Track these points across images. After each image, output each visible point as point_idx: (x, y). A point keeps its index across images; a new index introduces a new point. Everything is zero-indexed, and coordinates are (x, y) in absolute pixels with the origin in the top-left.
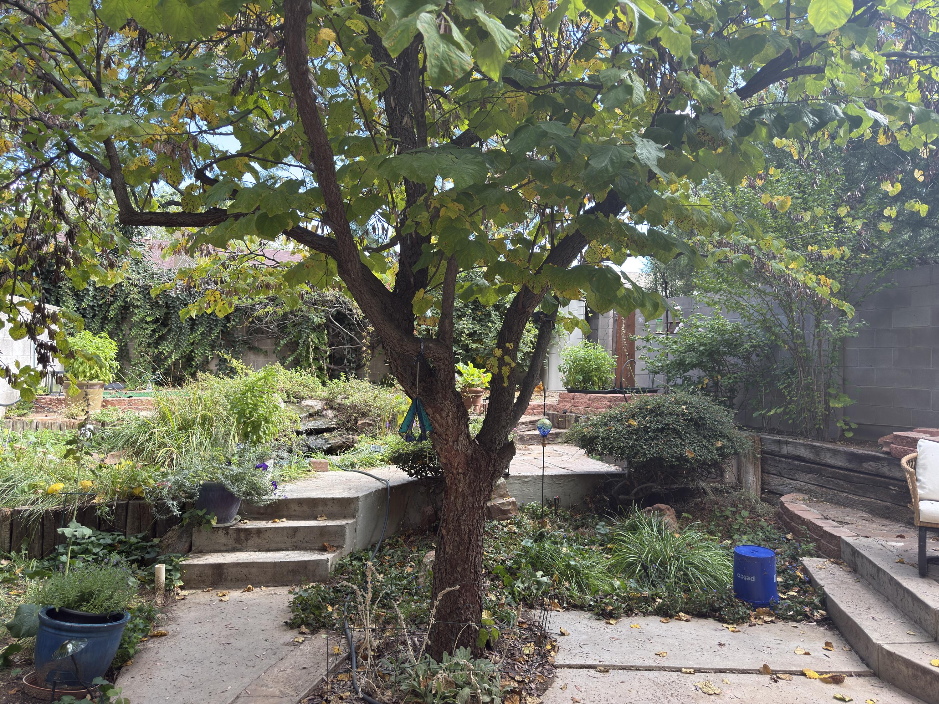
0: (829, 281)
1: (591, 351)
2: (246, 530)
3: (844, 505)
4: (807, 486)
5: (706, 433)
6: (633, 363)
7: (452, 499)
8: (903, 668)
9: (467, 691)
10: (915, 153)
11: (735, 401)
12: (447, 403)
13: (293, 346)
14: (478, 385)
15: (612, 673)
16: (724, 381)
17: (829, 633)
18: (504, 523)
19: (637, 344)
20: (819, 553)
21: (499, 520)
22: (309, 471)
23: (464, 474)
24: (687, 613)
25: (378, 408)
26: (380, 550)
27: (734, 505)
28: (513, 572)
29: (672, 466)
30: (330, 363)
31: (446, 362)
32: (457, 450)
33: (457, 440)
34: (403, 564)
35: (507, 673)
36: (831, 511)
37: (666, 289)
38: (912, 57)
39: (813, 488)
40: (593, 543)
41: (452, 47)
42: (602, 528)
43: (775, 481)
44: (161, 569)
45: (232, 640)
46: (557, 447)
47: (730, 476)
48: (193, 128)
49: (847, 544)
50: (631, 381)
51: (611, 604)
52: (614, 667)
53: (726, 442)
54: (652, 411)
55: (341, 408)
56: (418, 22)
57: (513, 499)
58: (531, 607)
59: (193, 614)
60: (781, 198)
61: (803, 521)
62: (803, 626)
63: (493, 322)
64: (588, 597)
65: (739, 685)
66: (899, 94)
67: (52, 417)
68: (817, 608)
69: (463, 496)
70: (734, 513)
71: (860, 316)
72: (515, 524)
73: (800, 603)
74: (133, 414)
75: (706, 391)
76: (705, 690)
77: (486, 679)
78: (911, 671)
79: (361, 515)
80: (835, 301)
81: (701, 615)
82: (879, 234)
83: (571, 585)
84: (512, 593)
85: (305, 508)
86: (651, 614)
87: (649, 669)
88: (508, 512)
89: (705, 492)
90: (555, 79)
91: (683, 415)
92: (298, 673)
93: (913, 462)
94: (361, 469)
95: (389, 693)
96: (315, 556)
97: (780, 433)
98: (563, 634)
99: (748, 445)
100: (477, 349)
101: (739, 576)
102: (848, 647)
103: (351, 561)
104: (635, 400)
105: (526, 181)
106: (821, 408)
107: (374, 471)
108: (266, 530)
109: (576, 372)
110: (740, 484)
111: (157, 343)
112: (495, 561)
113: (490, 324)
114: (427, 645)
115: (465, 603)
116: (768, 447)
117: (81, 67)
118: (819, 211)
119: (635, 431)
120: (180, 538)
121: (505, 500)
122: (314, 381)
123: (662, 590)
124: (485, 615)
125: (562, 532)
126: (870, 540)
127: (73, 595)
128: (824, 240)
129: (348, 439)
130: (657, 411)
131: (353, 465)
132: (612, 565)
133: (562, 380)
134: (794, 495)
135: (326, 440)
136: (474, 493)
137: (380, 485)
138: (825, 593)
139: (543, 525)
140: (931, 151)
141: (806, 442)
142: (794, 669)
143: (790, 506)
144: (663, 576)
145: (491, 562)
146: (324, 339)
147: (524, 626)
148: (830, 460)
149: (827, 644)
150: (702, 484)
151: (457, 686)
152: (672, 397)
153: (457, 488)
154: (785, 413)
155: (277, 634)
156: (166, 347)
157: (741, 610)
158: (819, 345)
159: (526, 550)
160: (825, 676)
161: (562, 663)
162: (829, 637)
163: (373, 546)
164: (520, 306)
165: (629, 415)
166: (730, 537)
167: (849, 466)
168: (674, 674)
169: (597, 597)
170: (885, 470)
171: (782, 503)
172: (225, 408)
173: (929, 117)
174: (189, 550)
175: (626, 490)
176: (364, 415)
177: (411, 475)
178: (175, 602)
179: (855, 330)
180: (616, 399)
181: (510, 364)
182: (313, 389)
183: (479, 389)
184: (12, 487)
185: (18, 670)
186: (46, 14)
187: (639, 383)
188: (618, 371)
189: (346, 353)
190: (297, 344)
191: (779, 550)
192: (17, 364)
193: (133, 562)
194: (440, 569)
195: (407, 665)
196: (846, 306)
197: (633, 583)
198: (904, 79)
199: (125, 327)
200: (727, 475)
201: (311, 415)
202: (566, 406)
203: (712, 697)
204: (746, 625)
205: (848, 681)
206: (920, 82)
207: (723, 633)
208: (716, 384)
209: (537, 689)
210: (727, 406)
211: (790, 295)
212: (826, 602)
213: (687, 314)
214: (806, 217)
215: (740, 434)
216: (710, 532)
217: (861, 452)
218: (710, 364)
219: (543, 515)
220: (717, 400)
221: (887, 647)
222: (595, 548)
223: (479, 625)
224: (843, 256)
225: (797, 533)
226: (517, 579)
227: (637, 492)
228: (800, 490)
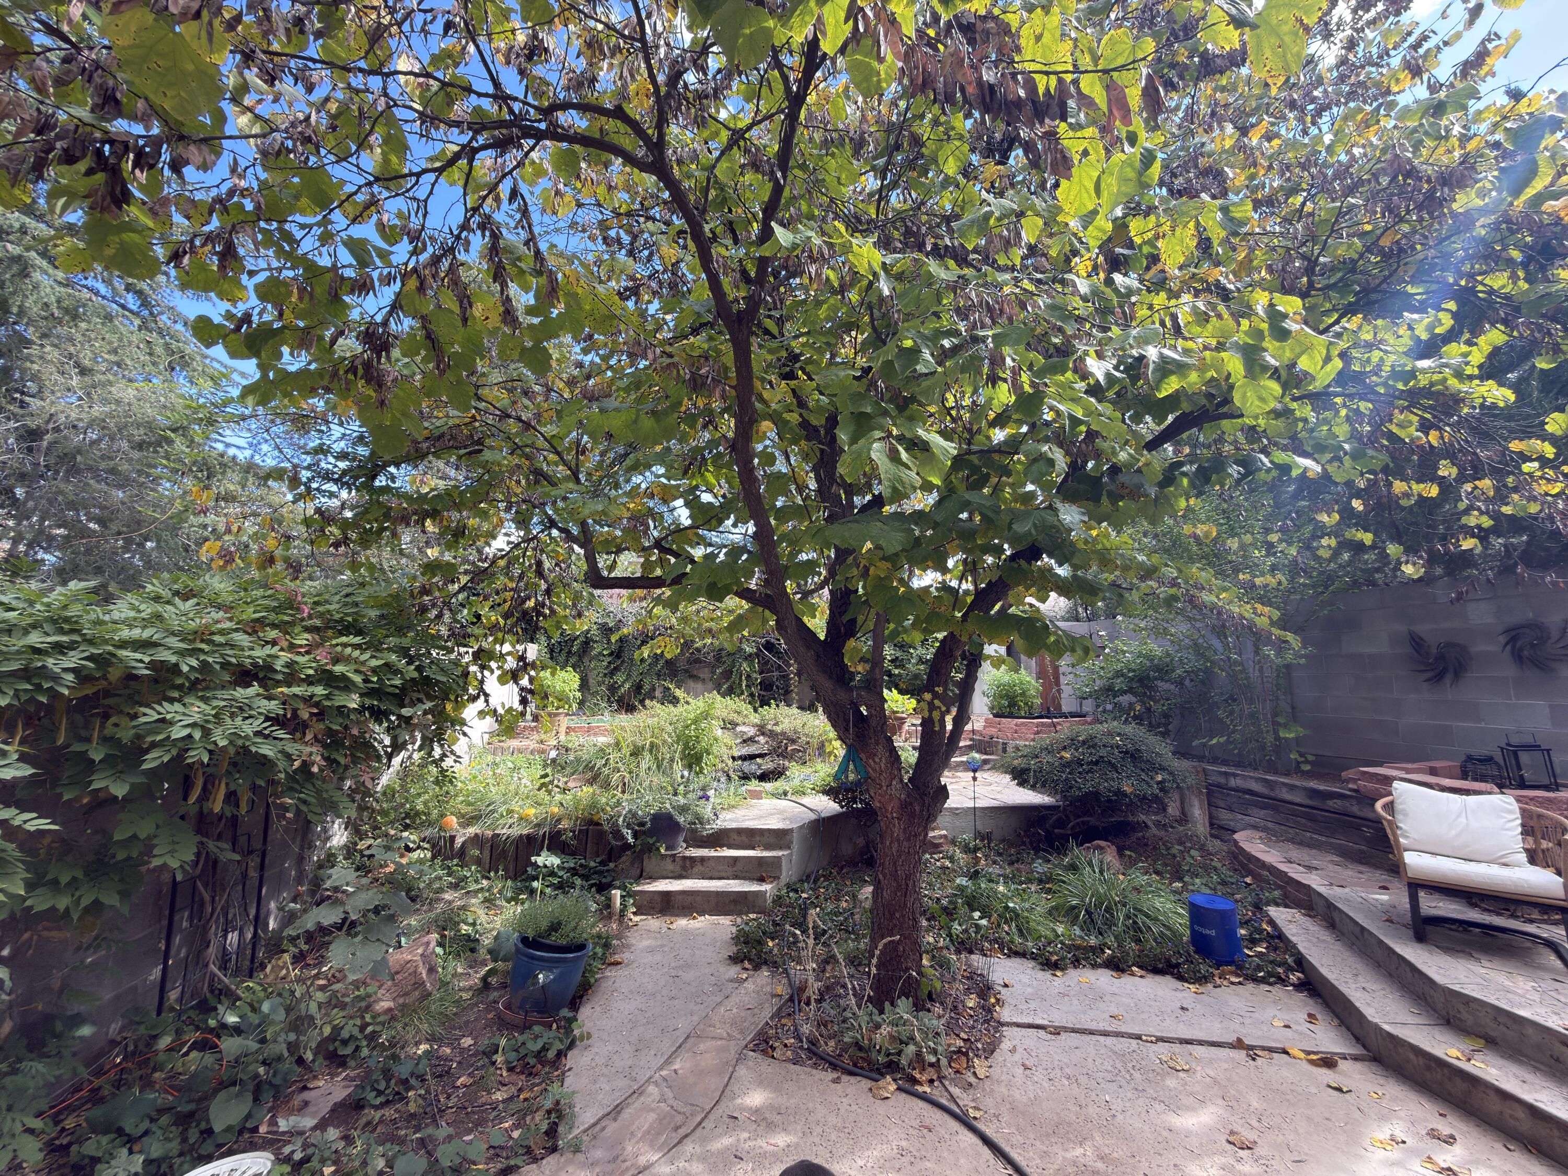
0: (1267, 609)
1: (1016, 676)
2: (691, 858)
3: (1311, 845)
4: (1262, 823)
5: (1143, 766)
6: (1059, 688)
8: (1412, 1056)
9: (911, 1049)
10: (1349, 484)
11: (1171, 728)
12: (880, 749)
13: (728, 674)
14: (903, 712)
15: (1064, 1035)
16: (1158, 708)
17: (1311, 1001)
18: (936, 857)
19: (1061, 670)
20: (1286, 902)
21: (931, 854)
22: (746, 798)
23: (898, 818)
24: (1140, 967)
25: (807, 735)
26: (815, 882)
27: (1181, 843)
28: (949, 912)
29: (1109, 801)
30: (762, 690)
31: (878, 709)
32: (891, 794)
33: (891, 784)
34: (838, 899)
35: (952, 1029)
36: (1304, 855)
37: (1086, 609)
39: (1270, 825)
40: (1030, 881)
41: (901, 468)
42: (1040, 867)
43: (1224, 816)
44: (617, 894)
45: (680, 973)
46: (988, 775)
47: (1173, 809)
48: (651, 505)
49: (1320, 895)
50: (1058, 707)
51: (1056, 953)
52: (1066, 1029)
53: (1167, 776)
54: (1084, 742)
55: (772, 735)
56: (872, 452)
57: (944, 832)
58: (971, 952)
59: (645, 943)
60: (1205, 528)
61: (1263, 865)
62: (1277, 990)
63: (916, 648)
64: (1030, 944)
65: (1211, 1061)
67: (525, 743)
68: (1291, 969)
69: (898, 840)
70: (1181, 852)
71: (1306, 644)
72: (948, 858)
73: (1272, 962)
74: (593, 739)
75: (1138, 719)
76: (1172, 1064)
77: (930, 1035)
78: (1421, 1061)
79: (795, 846)
80: (1276, 631)
81: (1157, 971)
82: (1318, 558)
83: (1010, 929)
84: (950, 935)
85: (744, 838)
86: (1100, 966)
87: (1105, 1034)
88: (940, 845)
89: (1147, 826)
90: (970, 443)
91: (1118, 747)
92: (743, 1014)
93: (1391, 809)
94: (794, 798)
95: (832, 1043)
96: (755, 887)
97: (1225, 763)
98: (1006, 986)
99: (1191, 780)
100: (900, 675)
101: (1196, 928)
102: (1336, 1022)
103: (788, 893)
104: (1065, 728)
105: (951, 539)
106: (1270, 738)
107: (806, 800)
108: (709, 858)
109: (1001, 697)
110: (1184, 819)
111: (612, 674)
112: (930, 898)
113: (911, 651)
114: (868, 996)
115: (905, 951)
116: (1214, 779)
117: (562, 458)
118: (1248, 538)
119: (1068, 764)
120: (632, 863)
121: (937, 833)
122: (746, 708)
123: (1110, 939)
124: (924, 961)
125: (997, 869)
126: (1347, 890)
127: (544, 925)
128: (1257, 565)
129: (781, 764)
130: (1090, 743)
131: (785, 794)
132: (1053, 908)
133: (987, 705)
134: (1248, 833)
135: (759, 766)
136: (909, 837)
137: (813, 816)
138: (1299, 953)
139: (977, 860)
140: (1368, 480)
141: (1257, 775)
142: (1273, 1045)
143: (1246, 846)
144: (1110, 923)
145: (926, 899)
146: (755, 667)
147: (965, 974)
148: (1287, 796)
149: (1312, 1016)
150: (1143, 817)
151: (902, 1042)
152: (1103, 727)
153: (892, 833)
154: (1228, 742)
155: (722, 969)
156: (619, 678)
157: (1203, 968)
158: (1261, 670)
159: (961, 888)
160: (1314, 1057)
162: (1312, 1006)
163: (808, 876)
164: (947, 650)
165: (1060, 747)
166: (1180, 879)
167: (1311, 803)
168: (1134, 1042)
169: (1040, 944)
170: (1355, 809)
171: (1236, 843)
172: (670, 735)
173: (1365, 455)
174: (641, 877)
175: (1061, 824)
176: (793, 741)
177: (842, 807)
178: (628, 927)
179: (1303, 656)
180: (1043, 724)
181: (939, 708)
182: (746, 716)
183: (904, 715)
184: (493, 811)
185: (496, 994)
186: (539, 422)
187: (1065, 709)
188: (1044, 695)
189: (775, 680)
190: (731, 672)
191: (1238, 897)
192: (503, 705)
193: (592, 886)
194: (877, 910)
195: (849, 1014)
196: (1289, 636)
197: (1077, 931)
199: (586, 660)
200: (1170, 810)
201: (745, 741)
202: (993, 731)
203: (1181, 1074)
204: (1210, 986)
205: (1343, 1065)
206: (1347, 416)
207: (1185, 994)
208: (1149, 710)
209: (984, 1050)
210: (1163, 735)
211: (1224, 626)
212: (1301, 963)
213: (1112, 639)
214: (1233, 543)
215: (1181, 765)
216: (1157, 873)
217: (1322, 787)
218: (1140, 690)
219: (976, 849)
220: (1151, 727)
221: (1386, 1027)
222: (1033, 888)
223: (920, 973)
224: (1280, 583)
225: (1255, 876)
226: (954, 920)
227: (1073, 828)
228: (1255, 827)
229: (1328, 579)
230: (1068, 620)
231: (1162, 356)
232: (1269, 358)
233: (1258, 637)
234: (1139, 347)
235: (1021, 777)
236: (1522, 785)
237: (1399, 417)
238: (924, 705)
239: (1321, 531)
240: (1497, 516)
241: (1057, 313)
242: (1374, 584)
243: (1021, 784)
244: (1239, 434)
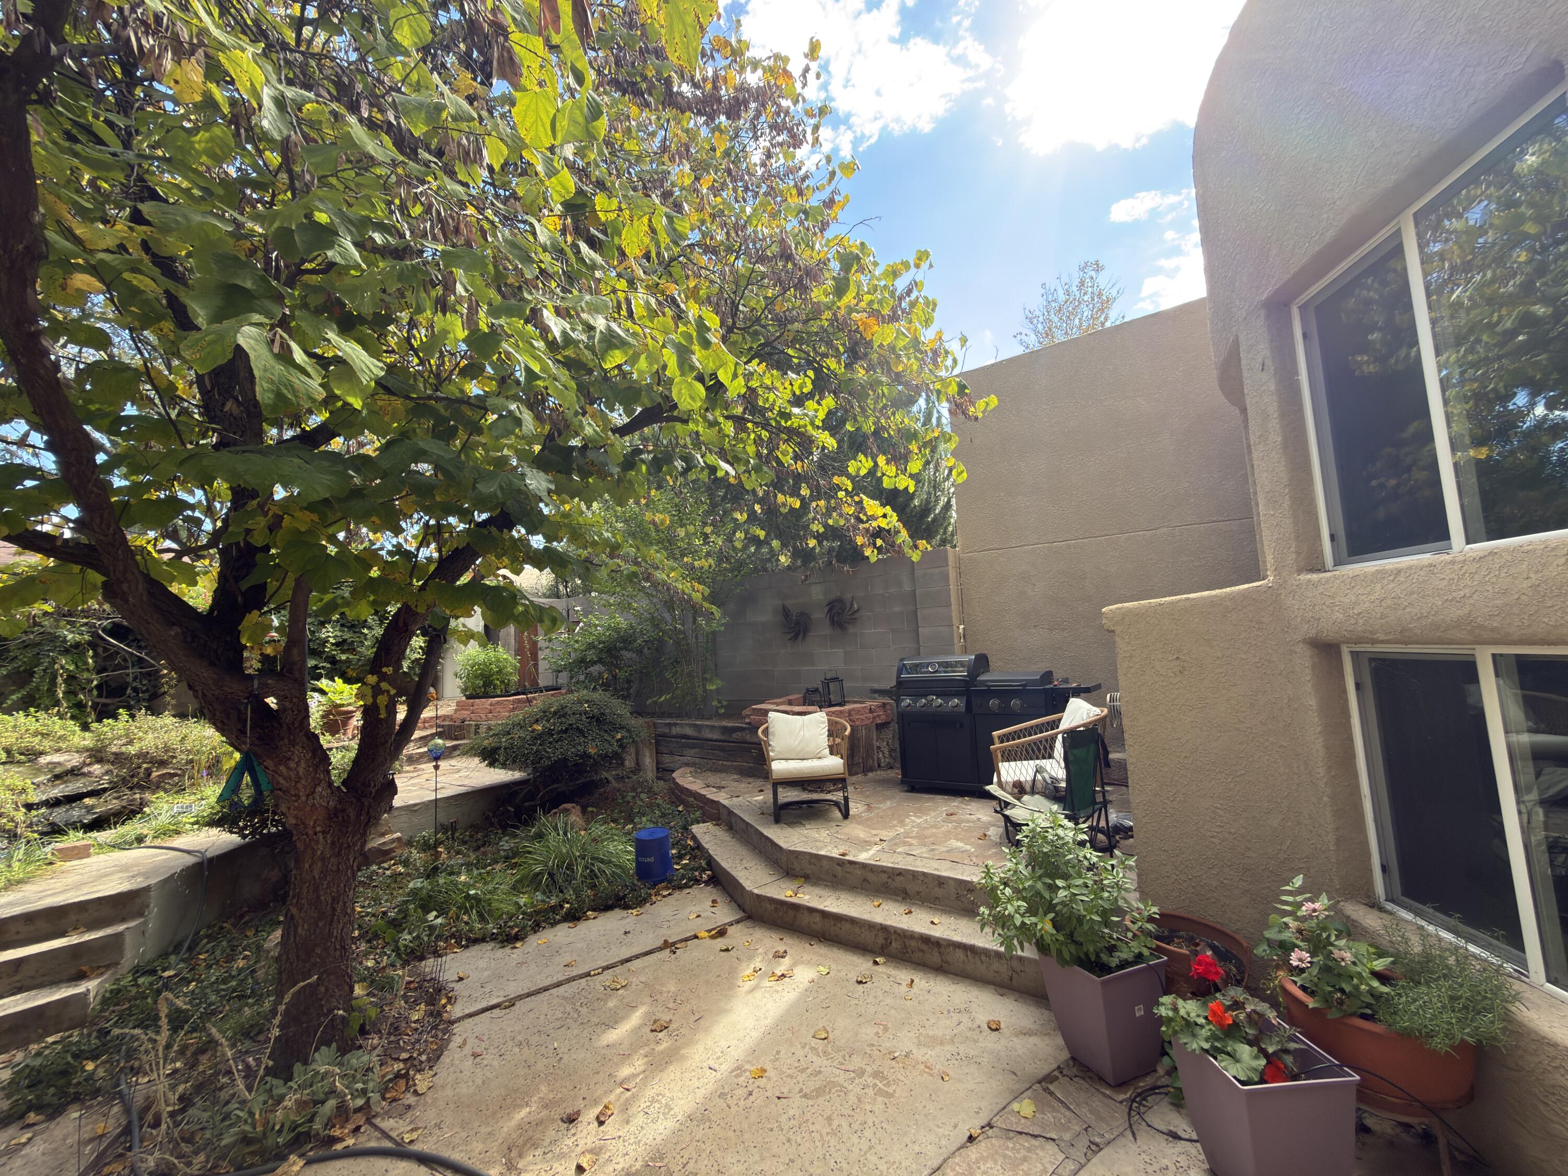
0: (701, 587)
1: (492, 654)
4: (692, 760)
5: (606, 727)
6: (536, 666)
7: (307, 866)
8: (768, 906)
9: (330, 1105)
10: (754, 492)
11: (631, 691)
12: (298, 750)
13: (21, 677)
14: (349, 704)
15: (518, 1004)
16: (621, 675)
17: (714, 890)
18: (386, 865)
19: (539, 645)
20: (703, 819)
21: (379, 864)
22: (51, 863)
23: (323, 832)
24: (594, 910)
25: (189, 752)
26: (190, 949)
27: (634, 790)
28: (397, 924)
29: (576, 765)
30: (100, 696)
31: (295, 700)
32: (314, 805)
33: (314, 792)
34: (230, 959)
35: (387, 1056)
36: (713, 778)
37: (566, 587)
38: (749, 421)
39: (697, 760)
40: (496, 862)
41: (292, 370)
42: (506, 844)
43: (667, 759)
46: (453, 762)
47: (629, 763)
49: (724, 806)
50: (534, 682)
51: (516, 926)
52: (520, 997)
53: (625, 734)
54: (555, 713)
55: (119, 759)
56: (239, 335)
57: (399, 834)
58: (422, 958)
60: (662, 516)
61: (691, 793)
62: (695, 891)
63: (370, 628)
64: (491, 926)
65: (644, 969)
66: (741, 446)
68: (704, 870)
69: (323, 859)
70: (634, 797)
71: (724, 615)
72: (401, 863)
73: (691, 869)
75: (606, 686)
76: (614, 986)
77: (358, 1076)
79: (153, 910)
80: (706, 605)
81: (608, 908)
82: (734, 549)
83: (470, 917)
84: (396, 950)
85: (38, 925)
86: (559, 922)
87: (558, 985)
88: (392, 850)
89: (608, 782)
90: (437, 390)
91: (586, 713)
93: (766, 732)
94: (157, 842)
95: (200, 1158)
96: (62, 992)
97: (670, 716)
98: (461, 979)
99: (644, 734)
100: (348, 661)
101: (640, 859)
102: (728, 900)
103: (135, 980)
104: (540, 701)
105: (404, 493)
106: (700, 691)
107: (179, 842)
109: (476, 677)
110: (638, 768)
112: (374, 915)
113: (365, 631)
114: (267, 1067)
115: (327, 990)
116: (661, 730)
118: (691, 528)
119: (540, 736)
121: (388, 837)
122: (64, 727)
123: (570, 894)
124: (358, 990)
125: (460, 859)
126: (740, 799)
128: (696, 551)
129: (134, 800)
130: (561, 713)
131: (140, 840)
132: (517, 881)
133: (459, 687)
134: (683, 770)
135: (89, 809)
136: (339, 852)
137: (190, 860)
138: (710, 856)
139: (437, 855)
140: (764, 491)
141: (690, 722)
142: (688, 935)
143: (680, 781)
144: (569, 879)
145: (367, 919)
146: (87, 663)
147: (412, 986)
148: (709, 735)
149: (714, 901)
150: (605, 775)
151: (315, 1103)
152: (574, 697)
153: (314, 851)
154: (672, 698)
157: (643, 892)
158: (697, 637)
159: (415, 892)
160: (713, 932)
161: (461, 1014)
162: (715, 894)
163: (178, 945)
164: (401, 624)
165: (533, 720)
166: (632, 821)
167: (722, 738)
168: (583, 981)
169: (501, 922)
170: (748, 738)
171: (674, 779)
173: (763, 471)
175: (531, 796)
176: (162, 764)
177: (244, 837)
179: (722, 625)
180: (519, 701)
181: (388, 692)
182: (62, 738)
183: (351, 708)
187: (542, 683)
188: (521, 672)
189: (130, 679)
190: (31, 674)
191: (672, 824)
194: (288, 958)
195: (234, 1105)
196: (714, 609)
197: (539, 896)
198: (744, 435)
200: (627, 763)
201: (57, 777)
202: (465, 714)
203: (620, 992)
204: (648, 905)
205: (731, 930)
206: (754, 439)
207: (628, 920)
208: (615, 677)
209: (429, 1060)
210: (625, 698)
211: (671, 599)
212: (711, 863)
213: (586, 613)
214: (682, 532)
215: (637, 723)
216: (613, 821)
217: (730, 725)
218: (608, 660)
219: (438, 843)
220: (616, 693)
221: (756, 891)
222: (498, 867)
223: (350, 1009)
224: (710, 566)
225: (686, 805)
226: (401, 932)
227: (543, 797)
228: (687, 765)
229: (741, 564)
230: (549, 597)
231: (609, 328)
232: (695, 360)
233: (695, 610)
234: (590, 313)
235: (491, 757)
236: (831, 705)
237: (783, 447)
238: (368, 691)
239: (737, 526)
240: (826, 526)
241: (516, 252)
242: (766, 570)
243: (491, 765)
244: (688, 439)
